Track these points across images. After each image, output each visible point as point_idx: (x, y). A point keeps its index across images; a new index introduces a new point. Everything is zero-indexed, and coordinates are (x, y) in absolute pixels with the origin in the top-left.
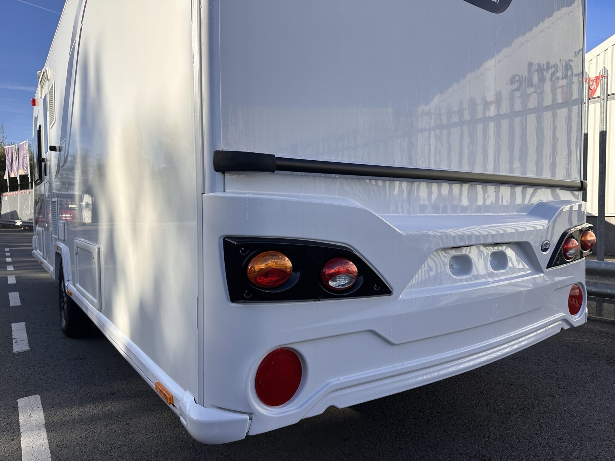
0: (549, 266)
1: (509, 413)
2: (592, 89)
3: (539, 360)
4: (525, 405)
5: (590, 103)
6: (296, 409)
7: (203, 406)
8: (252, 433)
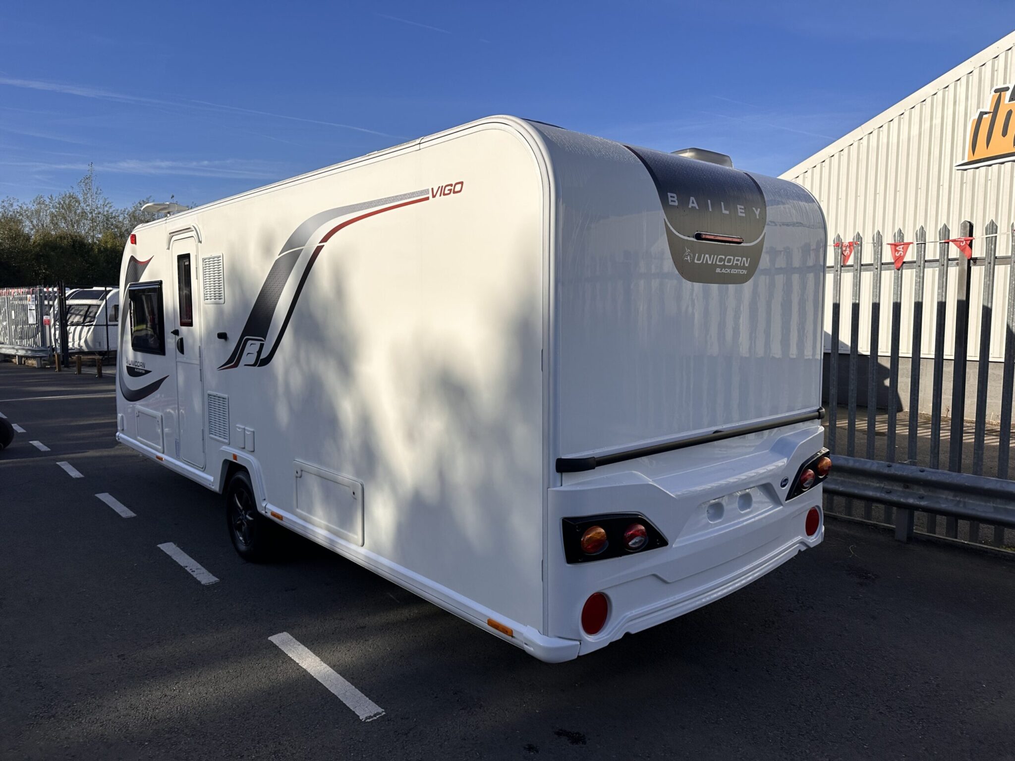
0: (788, 498)
1: (752, 630)
2: (845, 254)
3: (780, 572)
4: (766, 621)
5: (842, 272)
6: (606, 636)
7: (548, 636)
8: (581, 654)
